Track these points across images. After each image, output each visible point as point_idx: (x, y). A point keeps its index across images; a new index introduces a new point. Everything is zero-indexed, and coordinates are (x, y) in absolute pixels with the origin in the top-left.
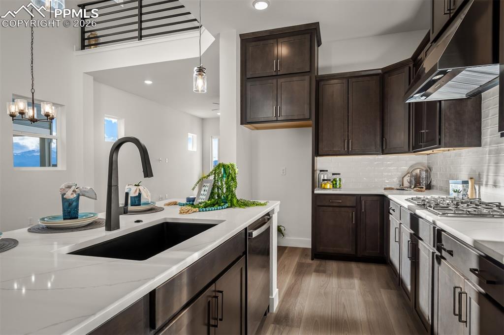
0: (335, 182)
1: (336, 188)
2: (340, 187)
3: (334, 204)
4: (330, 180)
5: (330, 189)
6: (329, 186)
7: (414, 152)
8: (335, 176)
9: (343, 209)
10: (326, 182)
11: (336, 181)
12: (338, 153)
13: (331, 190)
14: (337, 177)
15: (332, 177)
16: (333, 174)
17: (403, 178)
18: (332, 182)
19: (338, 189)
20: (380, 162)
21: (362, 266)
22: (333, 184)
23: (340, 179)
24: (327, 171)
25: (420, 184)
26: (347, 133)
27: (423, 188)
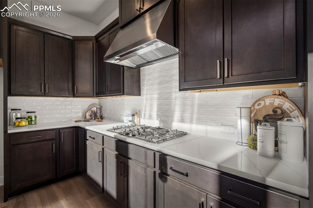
0: (30, 120)
1: (31, 124)
2: (35, 123)
3: (33, 140)
4: (25, 118)
5: (25, 126)
6: (24, 123)
7: (97, 97)
8: (29, 114)
9: (43, 143)
10: (20, 120)
11: (31, 118)
12: (34, 94)
13: (27, 127)
14: (33, 115)
15: (27, 115)
16: (28, 112)
17: (86, 113)
18: (27, 119)
19: (34, 126)
20: (69, 103)
21: (62, 185)
22: (29, 121)
23: (35, 117)
24: (20, 110)
25: (97, 117)
26: (43, 78)
27: (99, 119)
